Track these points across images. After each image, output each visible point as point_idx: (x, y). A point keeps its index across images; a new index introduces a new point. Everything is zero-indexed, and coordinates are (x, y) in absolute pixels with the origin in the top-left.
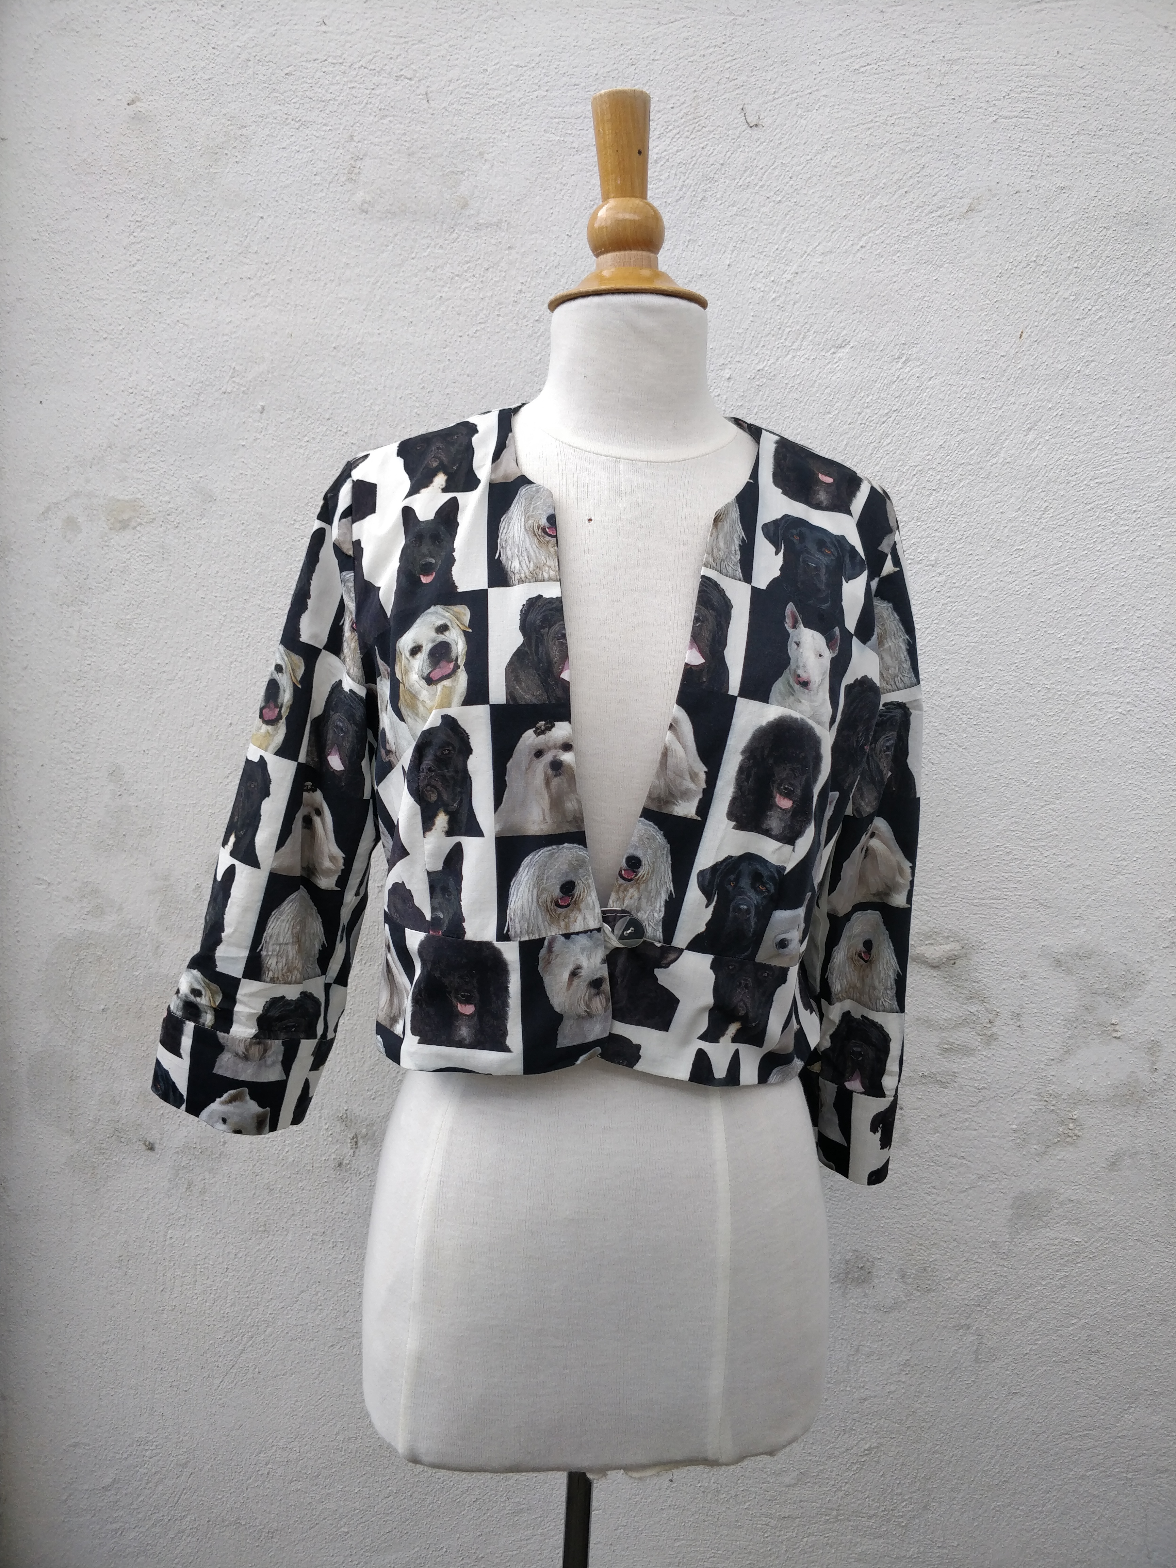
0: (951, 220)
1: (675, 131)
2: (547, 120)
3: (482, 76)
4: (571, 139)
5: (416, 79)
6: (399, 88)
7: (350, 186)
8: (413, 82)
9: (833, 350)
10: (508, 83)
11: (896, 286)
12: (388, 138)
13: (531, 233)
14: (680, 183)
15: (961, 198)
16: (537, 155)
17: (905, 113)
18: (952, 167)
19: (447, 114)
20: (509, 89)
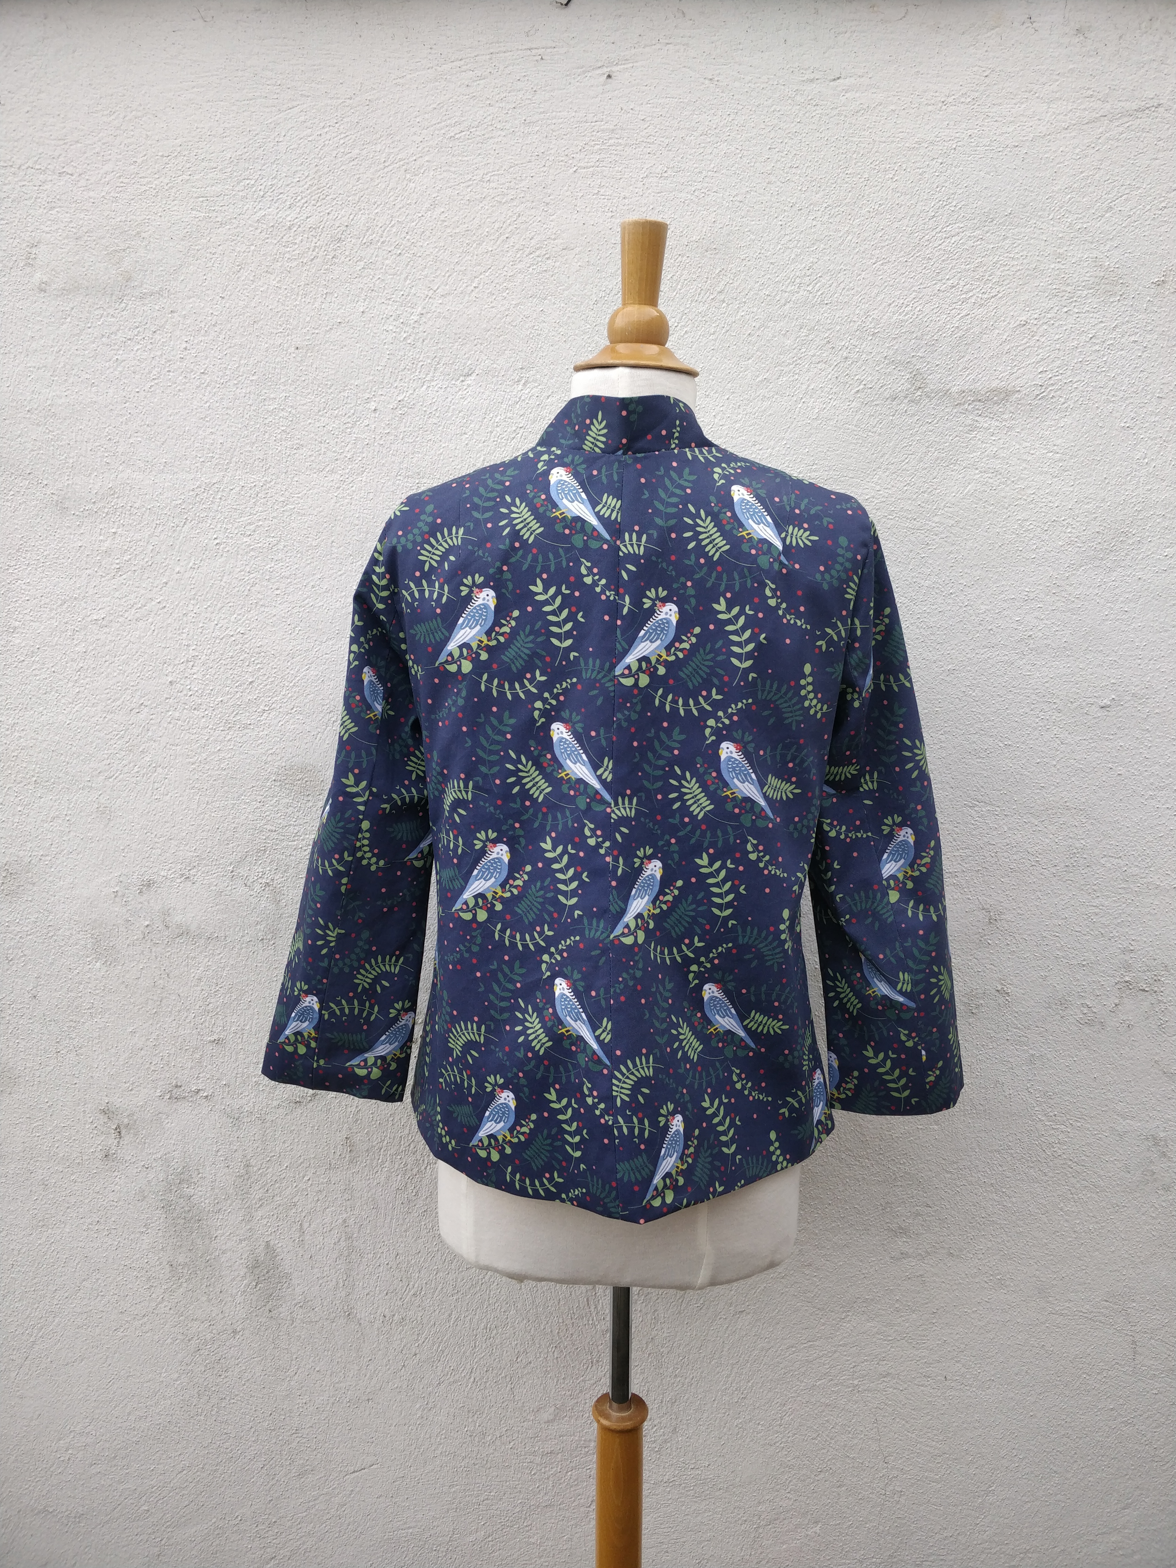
0: (548, 259)
1: (303, 201)
2: (192, 200)
3: (133, 167)
4: (215, 214)
5: (76, 175)
6: (62, 183)
7: (28, 270)
8: (73, 178)
9: (462, 378)
10: (156, 170)
11: (509, 319)
12: (56, 227)
13: (190, 298)
14: (313, 245)
15: (555, 239)
16: (186, 230)
17: (498, 170)
18: (544, 213)
19: (105, 201)
20: (156, 176)
